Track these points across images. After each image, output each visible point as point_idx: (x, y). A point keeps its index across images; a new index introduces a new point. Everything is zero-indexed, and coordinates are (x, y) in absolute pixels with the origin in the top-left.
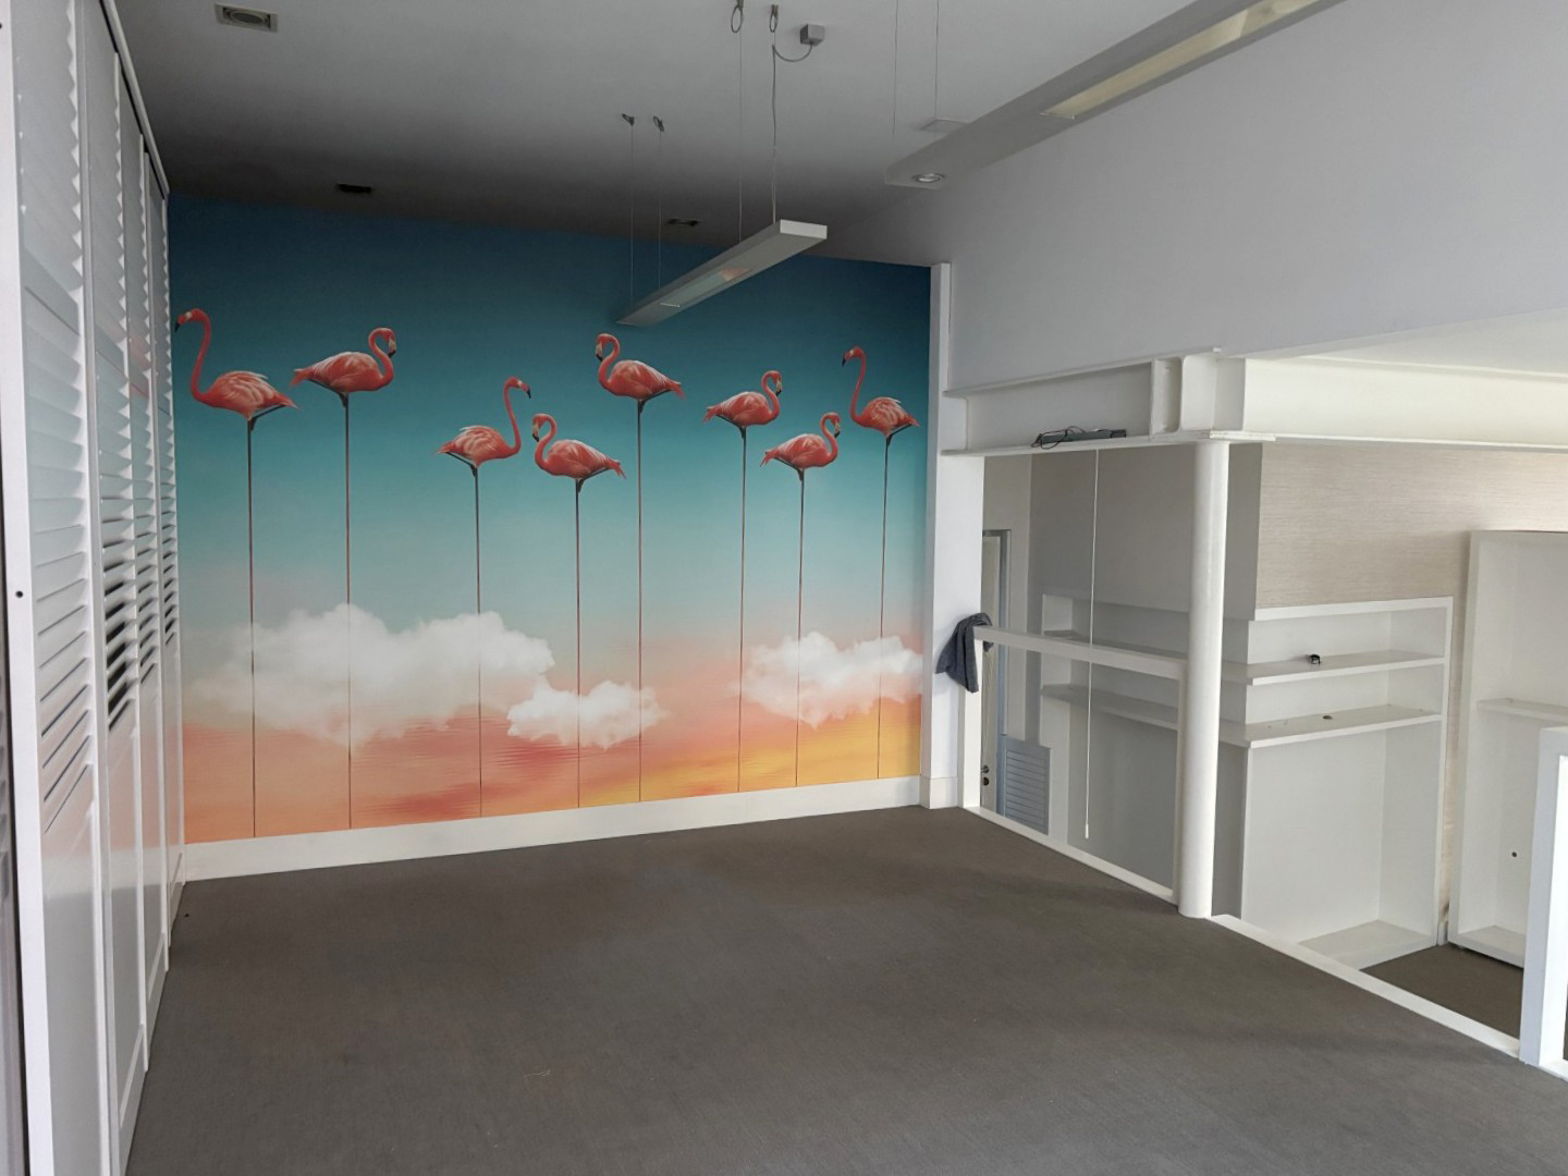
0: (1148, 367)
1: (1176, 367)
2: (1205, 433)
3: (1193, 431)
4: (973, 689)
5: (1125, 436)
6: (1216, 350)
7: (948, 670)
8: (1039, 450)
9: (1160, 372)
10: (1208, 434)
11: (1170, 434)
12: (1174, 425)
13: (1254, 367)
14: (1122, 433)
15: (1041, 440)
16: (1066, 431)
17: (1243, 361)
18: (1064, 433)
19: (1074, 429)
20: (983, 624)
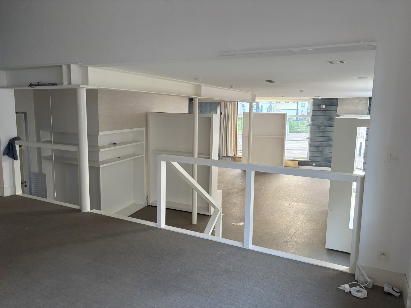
0: (61, 66)
1: (69, 67)
2: (79, 85)
3: (75, 85)
4: (16, 159)
5: (57, 85)
6: (79, 63)
7: (7, 154)
8: (30, 88)
9: (64, 68)
10: (79, 86)
11: (69, 85)
12: (70, 83)
13: (90, 69)
14: (56, 84)
15: (31, 85)
16: (39, 83)
17: (87, 67)
18: (38, 83)
19: (41, 83)
20: (18, 140)
